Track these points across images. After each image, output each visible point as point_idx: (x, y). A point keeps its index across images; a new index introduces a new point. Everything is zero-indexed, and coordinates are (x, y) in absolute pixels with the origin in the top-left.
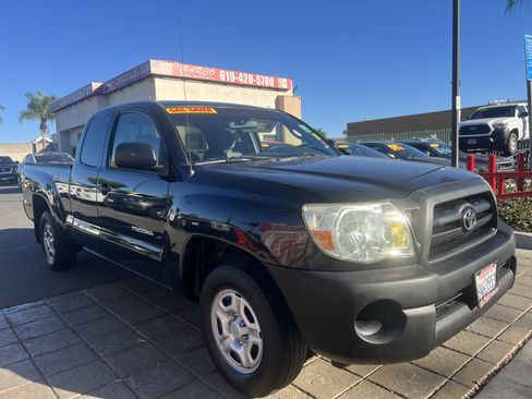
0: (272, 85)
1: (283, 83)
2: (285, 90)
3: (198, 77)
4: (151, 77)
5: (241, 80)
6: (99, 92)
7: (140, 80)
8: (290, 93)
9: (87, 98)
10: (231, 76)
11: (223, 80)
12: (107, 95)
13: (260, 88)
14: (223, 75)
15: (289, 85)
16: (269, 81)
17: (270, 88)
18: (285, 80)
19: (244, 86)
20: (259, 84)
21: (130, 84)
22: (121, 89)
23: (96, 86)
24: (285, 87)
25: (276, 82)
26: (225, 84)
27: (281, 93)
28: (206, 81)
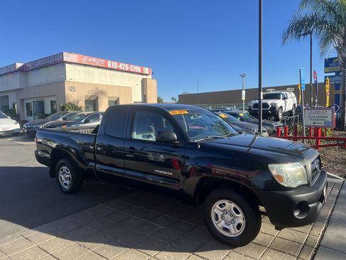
0: (140, 72)
1: (146, 70)
2: (147, 75)
3: (94, 64)
4: (63, 63)
5: (121, 67)
6: (21, 69)
7: (54, 64)
8: (150, 77)
9: (12, 73)
10: (115, 65)
11: (110, 67)
12: (26, 72)
13: (132, 72)
14: (109, 64)
15: (149, 72)
16: (138, 69)
17: (138, 73)
18: (147, 69)
19: (122, 71)
20: (132, 70)
21: (46, 66)
22: (38, 69)
23: (19, 65)
24: (147, 73)
25: (142, 70)
26: (111, 69)
27: (145, 77)
28: (98, 67)
